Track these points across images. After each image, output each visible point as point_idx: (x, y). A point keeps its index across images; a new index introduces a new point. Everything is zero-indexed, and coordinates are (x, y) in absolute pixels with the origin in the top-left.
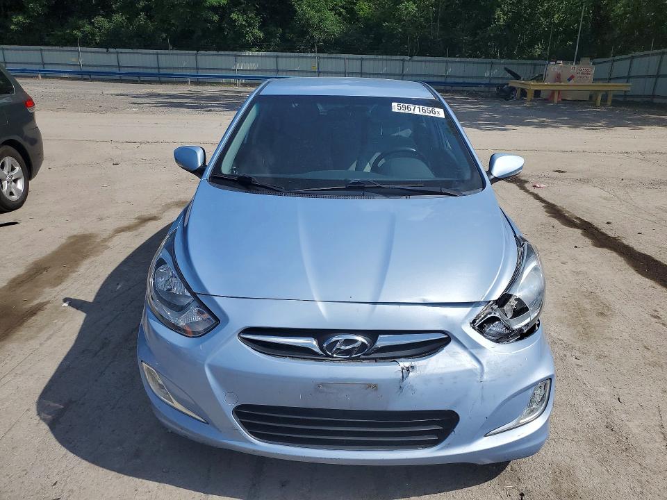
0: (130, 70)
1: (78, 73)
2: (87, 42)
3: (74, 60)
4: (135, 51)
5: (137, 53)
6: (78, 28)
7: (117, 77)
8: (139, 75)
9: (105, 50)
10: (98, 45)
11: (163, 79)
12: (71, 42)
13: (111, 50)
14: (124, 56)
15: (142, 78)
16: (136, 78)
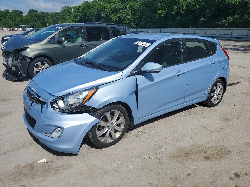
0: (235, 36)
1: (215, 37)
2: (222, 26)
3: (216, 33)
4: (240, 29)
5: (240, 30)
6: (220, 21)
7: (229, 39)
8: (237, 38)
9: (228, 29)
10: (226, 27)
11: (248, 40)
12: (216, 26)
13: (230, 29)
14: (234, 31)
15: (239, 39)
16: (236, 39)
